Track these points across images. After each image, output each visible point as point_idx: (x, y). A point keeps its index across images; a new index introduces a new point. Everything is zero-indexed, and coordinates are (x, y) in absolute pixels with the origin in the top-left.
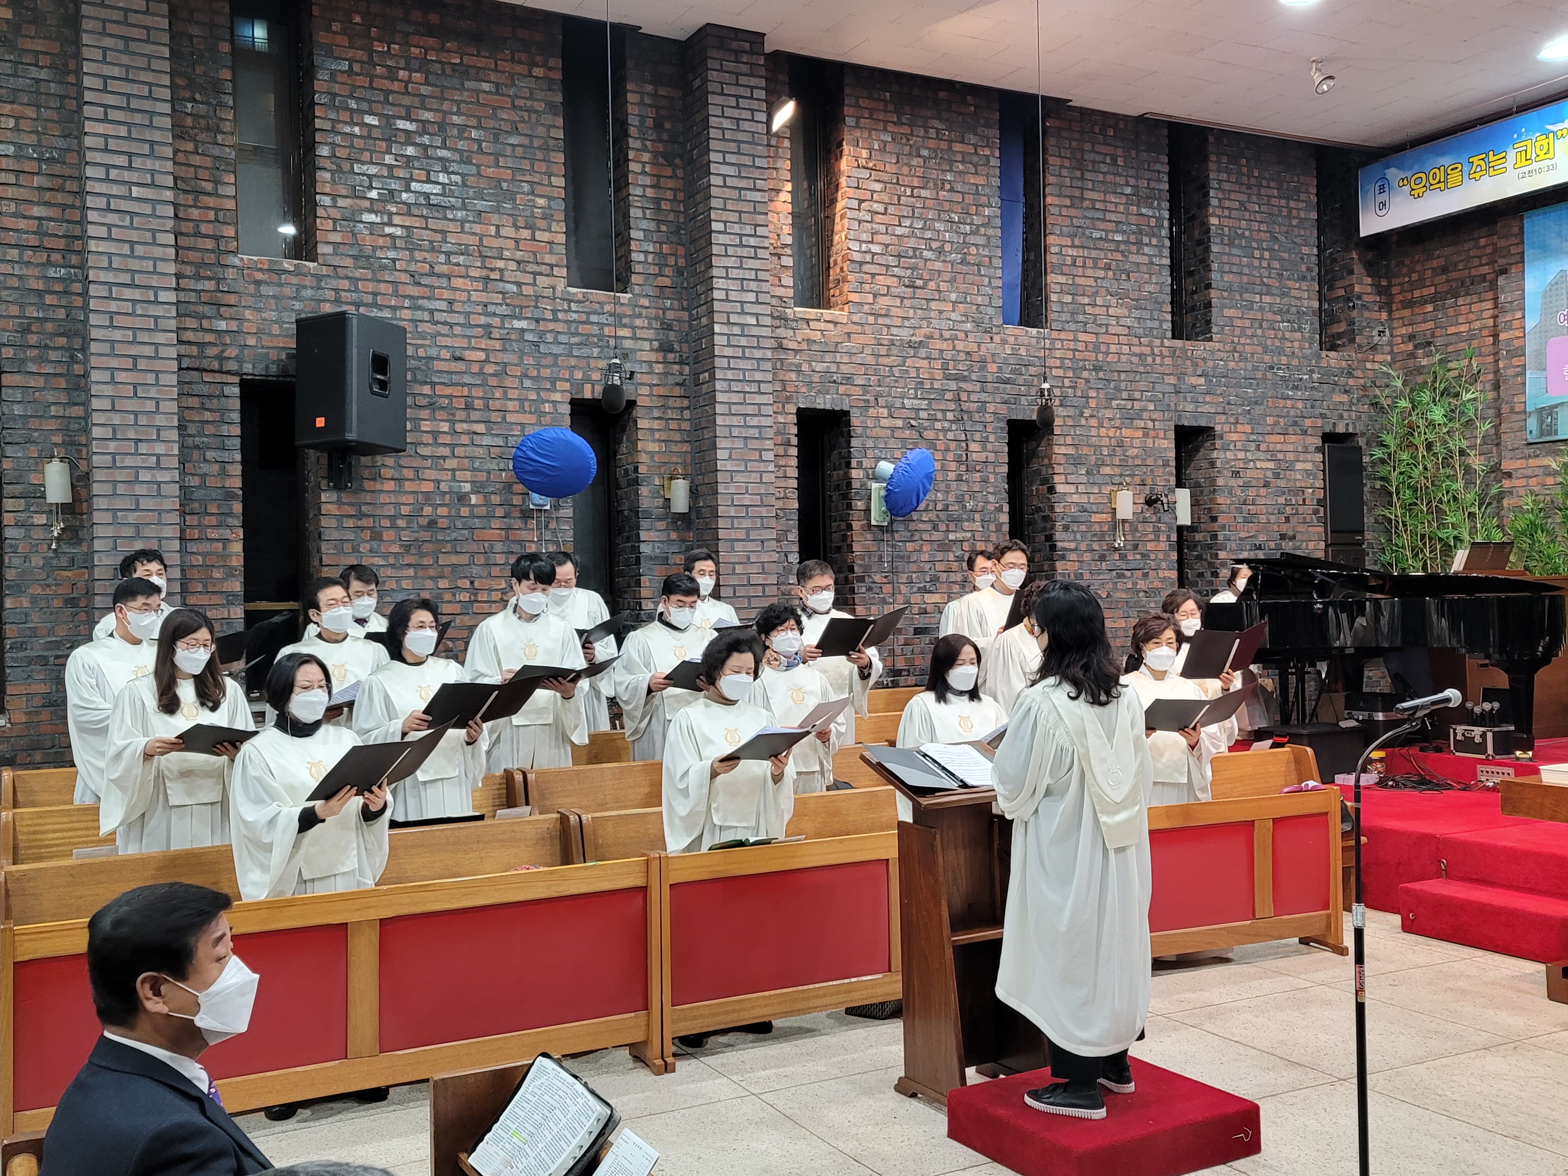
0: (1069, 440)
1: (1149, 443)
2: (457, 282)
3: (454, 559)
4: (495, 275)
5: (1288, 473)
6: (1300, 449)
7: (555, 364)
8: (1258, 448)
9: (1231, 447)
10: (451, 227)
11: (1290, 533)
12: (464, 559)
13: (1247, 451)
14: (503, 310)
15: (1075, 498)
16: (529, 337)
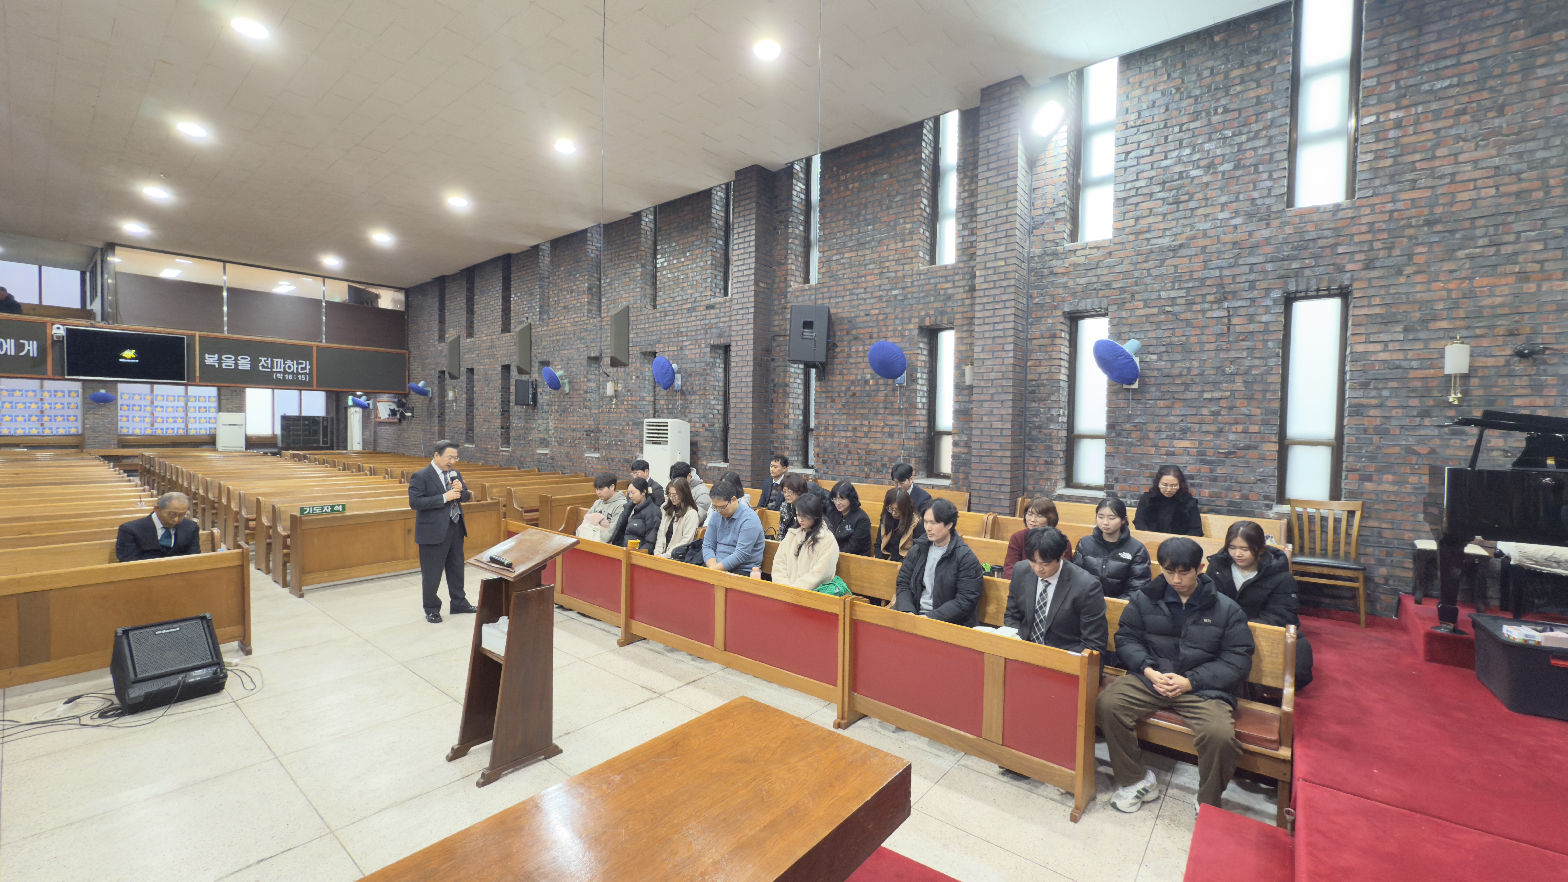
1: (1530, 288)
2: (869, 278)
3: (862, 411)
4: (886, 270)
7: (911, 309)
10: (868, 252)
12: (866, 411)
14: (888, 287)
15: (1382, 356)
16: (900, 298)
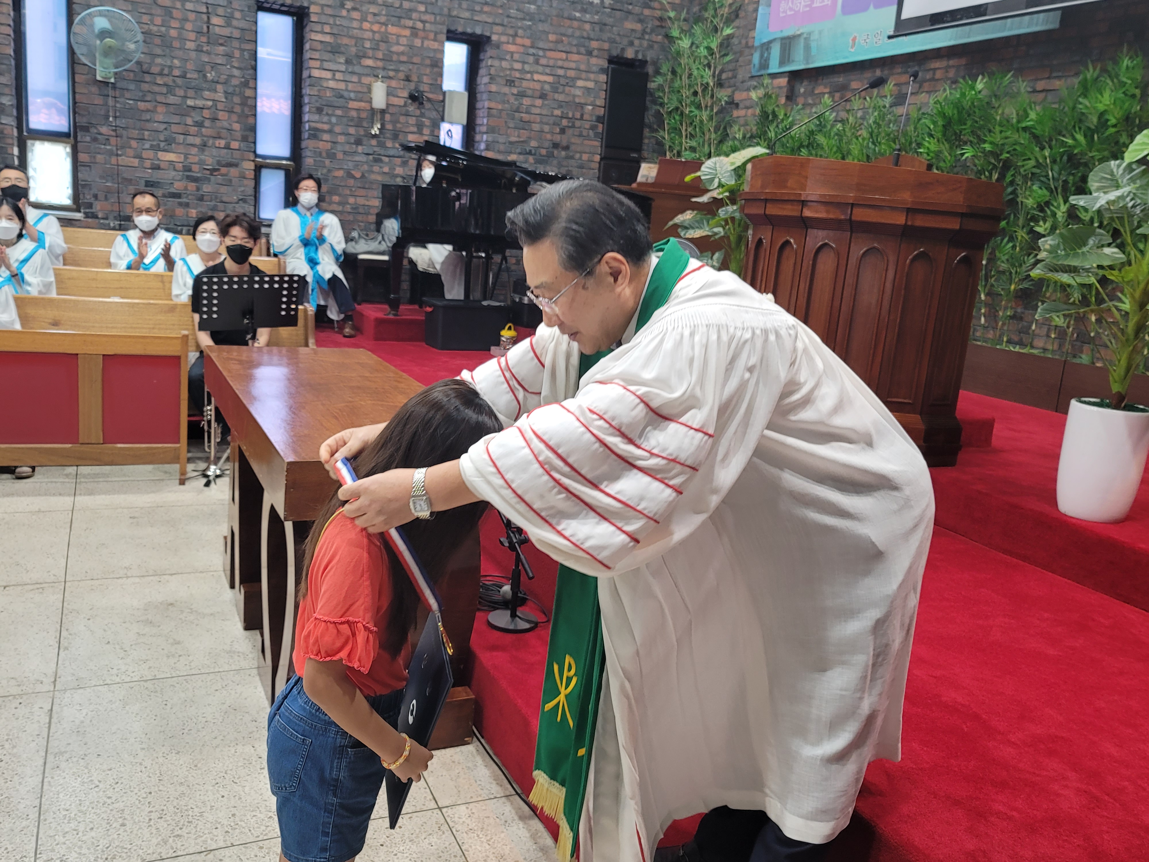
0: (327, 29)
1: (418, 42)
5: (567, 89)
6: (583, 67)
8: (537, 62)
9: (508, 57)
11: (564, 143)
13: (524, 63)
15: (332, 84)
